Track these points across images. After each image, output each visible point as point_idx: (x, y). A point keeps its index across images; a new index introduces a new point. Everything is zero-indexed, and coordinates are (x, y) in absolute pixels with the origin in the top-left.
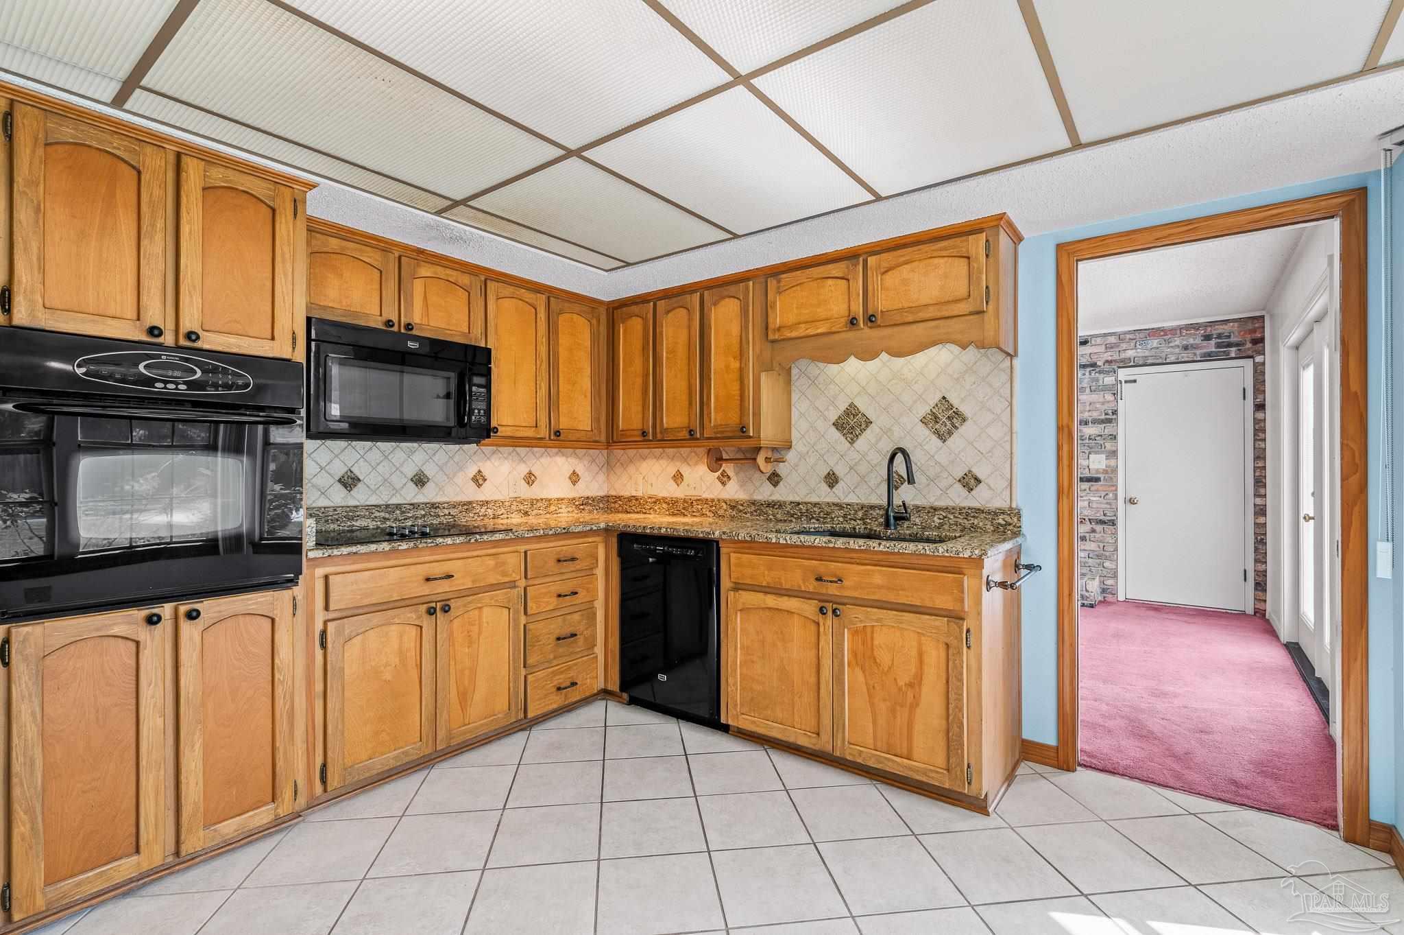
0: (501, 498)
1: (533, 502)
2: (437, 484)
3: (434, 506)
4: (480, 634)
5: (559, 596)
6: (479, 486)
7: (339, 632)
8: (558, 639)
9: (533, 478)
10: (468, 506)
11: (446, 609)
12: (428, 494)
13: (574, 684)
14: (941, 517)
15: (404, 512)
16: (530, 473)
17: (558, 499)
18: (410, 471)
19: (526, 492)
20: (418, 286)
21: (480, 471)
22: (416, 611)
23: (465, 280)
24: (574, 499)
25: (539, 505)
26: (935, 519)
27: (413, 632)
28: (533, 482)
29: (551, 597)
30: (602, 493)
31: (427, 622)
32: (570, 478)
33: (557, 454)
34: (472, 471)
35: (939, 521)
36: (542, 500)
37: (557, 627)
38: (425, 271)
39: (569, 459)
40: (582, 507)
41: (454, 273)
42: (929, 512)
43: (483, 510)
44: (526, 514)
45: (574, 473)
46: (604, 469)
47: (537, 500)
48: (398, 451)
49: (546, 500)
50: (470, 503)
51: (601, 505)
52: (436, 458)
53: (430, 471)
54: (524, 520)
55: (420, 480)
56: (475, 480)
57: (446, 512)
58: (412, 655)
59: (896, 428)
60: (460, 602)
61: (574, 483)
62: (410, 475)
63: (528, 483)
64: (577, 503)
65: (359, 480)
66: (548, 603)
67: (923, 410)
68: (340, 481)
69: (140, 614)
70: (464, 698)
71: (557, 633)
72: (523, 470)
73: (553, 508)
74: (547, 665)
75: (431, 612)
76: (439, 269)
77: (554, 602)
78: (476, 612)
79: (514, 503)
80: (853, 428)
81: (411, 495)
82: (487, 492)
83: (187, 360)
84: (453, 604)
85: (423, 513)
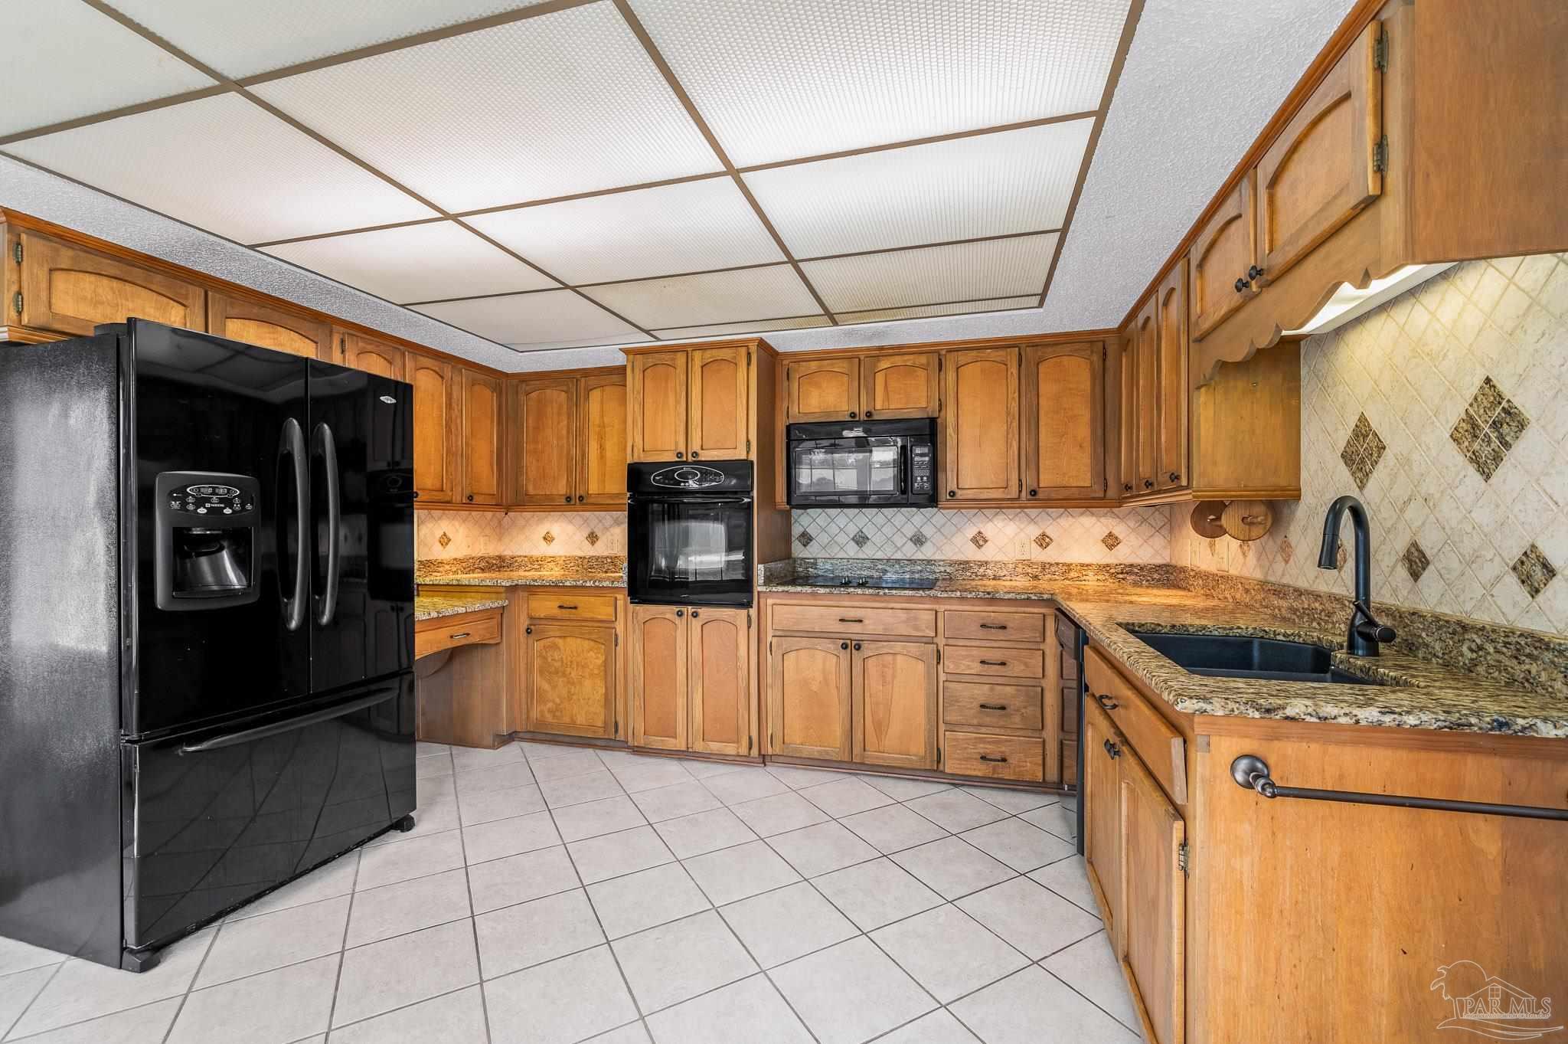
0: (1005, 559)
1: (1044, 566)
2: (934, 544)
3: (929, 562)
4: (894, 676)
5: (983, 662)
6: (980, 547)
7: (779, 646)
8: (982, 706)
9: (1047, 540)
10: (965, 565)
11: (858, 647)
12: (927, 552)
13: (1004, 760)
14: (1474, 646)
15: (902, 567)
16: (1044, 535)
17: (1082, 565)
18: (909, 531)
19: (1038, 555)
20: (880, 379)
21: (980, 533)
22: (834, 643)
23: (923, 359)
24: (1108, 565)
25: (1053, 569)
26: (1465, 649)
27: (834, 659)
28: (1048, 545)
29: (973, 661)
30: (1159, 561)
31: (844, 655)
32: (1103, 541)
33: (1082, 514)
34: (971, 532)
35: (1469, 655)
36: (1058, 564)
37: (981, 693)
38: (884, 364)
39: (1103, 519)
40: (1121, 576)
41: (911, 357)
42: (1454, 633)
43: (981, 570)
44: (1036, 577)
45: (1110, 535)
46: (1164, 531)
47: (1051, 565)
48: (899, 514)
49: (1064, 564)
50: (967, 562)
51: (1156, 576)
52: (934, 520)
53: (928, 531)
54: (1035, 583)
55: (918, 540)
56: (974, 540)
57: (942, 569)
58: (833, 677)
59: (1415, 456)
60: (873, 646)
61: (1111, 547)
62: (909, 535)
63: (1041, 545)
64: (1112, 571)
65: (868, 538)
66: (968, 667)
67: (1454, 413)
68: (853, 539)
69: (676, 608)
70: (880, 728)
71: (982, 700)
72: (1034, 531)
73: (1073, 574)
74: (972, 729)
75: (845, 647)
76: (897, 358)
77: (977, 668)
78: (890, 658)
79: (1020, 565)
80: (1362, 460)
81: (910, 551)
82: (988, 553)
83: (693, 468)
84: (865, 645)
85: (919, 568)
